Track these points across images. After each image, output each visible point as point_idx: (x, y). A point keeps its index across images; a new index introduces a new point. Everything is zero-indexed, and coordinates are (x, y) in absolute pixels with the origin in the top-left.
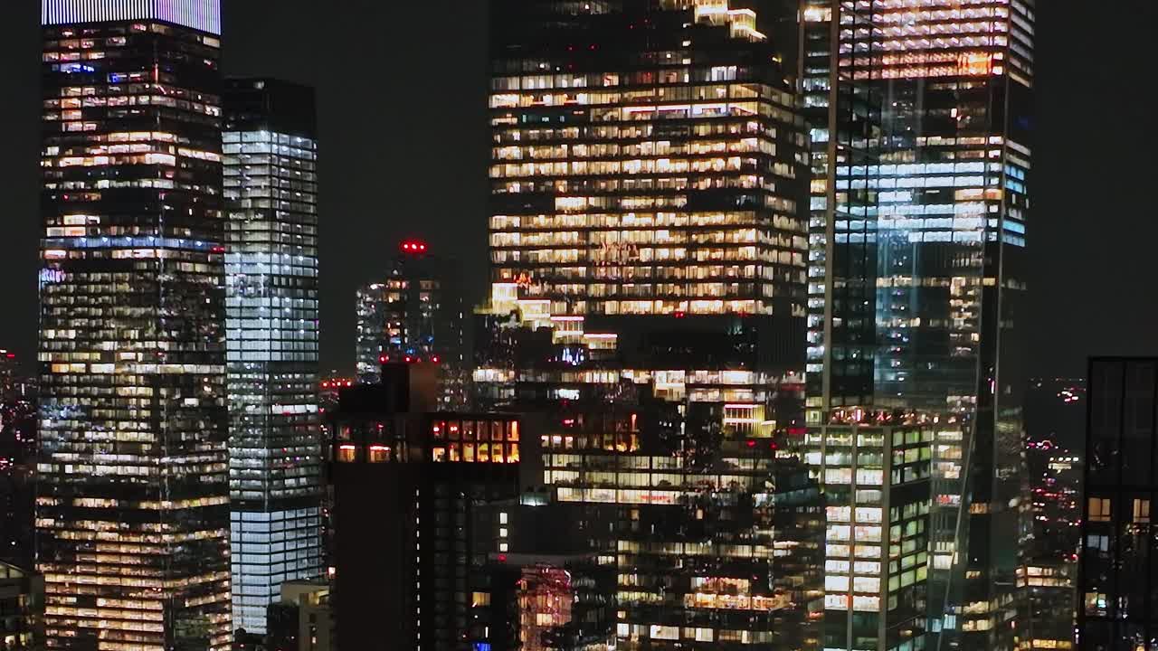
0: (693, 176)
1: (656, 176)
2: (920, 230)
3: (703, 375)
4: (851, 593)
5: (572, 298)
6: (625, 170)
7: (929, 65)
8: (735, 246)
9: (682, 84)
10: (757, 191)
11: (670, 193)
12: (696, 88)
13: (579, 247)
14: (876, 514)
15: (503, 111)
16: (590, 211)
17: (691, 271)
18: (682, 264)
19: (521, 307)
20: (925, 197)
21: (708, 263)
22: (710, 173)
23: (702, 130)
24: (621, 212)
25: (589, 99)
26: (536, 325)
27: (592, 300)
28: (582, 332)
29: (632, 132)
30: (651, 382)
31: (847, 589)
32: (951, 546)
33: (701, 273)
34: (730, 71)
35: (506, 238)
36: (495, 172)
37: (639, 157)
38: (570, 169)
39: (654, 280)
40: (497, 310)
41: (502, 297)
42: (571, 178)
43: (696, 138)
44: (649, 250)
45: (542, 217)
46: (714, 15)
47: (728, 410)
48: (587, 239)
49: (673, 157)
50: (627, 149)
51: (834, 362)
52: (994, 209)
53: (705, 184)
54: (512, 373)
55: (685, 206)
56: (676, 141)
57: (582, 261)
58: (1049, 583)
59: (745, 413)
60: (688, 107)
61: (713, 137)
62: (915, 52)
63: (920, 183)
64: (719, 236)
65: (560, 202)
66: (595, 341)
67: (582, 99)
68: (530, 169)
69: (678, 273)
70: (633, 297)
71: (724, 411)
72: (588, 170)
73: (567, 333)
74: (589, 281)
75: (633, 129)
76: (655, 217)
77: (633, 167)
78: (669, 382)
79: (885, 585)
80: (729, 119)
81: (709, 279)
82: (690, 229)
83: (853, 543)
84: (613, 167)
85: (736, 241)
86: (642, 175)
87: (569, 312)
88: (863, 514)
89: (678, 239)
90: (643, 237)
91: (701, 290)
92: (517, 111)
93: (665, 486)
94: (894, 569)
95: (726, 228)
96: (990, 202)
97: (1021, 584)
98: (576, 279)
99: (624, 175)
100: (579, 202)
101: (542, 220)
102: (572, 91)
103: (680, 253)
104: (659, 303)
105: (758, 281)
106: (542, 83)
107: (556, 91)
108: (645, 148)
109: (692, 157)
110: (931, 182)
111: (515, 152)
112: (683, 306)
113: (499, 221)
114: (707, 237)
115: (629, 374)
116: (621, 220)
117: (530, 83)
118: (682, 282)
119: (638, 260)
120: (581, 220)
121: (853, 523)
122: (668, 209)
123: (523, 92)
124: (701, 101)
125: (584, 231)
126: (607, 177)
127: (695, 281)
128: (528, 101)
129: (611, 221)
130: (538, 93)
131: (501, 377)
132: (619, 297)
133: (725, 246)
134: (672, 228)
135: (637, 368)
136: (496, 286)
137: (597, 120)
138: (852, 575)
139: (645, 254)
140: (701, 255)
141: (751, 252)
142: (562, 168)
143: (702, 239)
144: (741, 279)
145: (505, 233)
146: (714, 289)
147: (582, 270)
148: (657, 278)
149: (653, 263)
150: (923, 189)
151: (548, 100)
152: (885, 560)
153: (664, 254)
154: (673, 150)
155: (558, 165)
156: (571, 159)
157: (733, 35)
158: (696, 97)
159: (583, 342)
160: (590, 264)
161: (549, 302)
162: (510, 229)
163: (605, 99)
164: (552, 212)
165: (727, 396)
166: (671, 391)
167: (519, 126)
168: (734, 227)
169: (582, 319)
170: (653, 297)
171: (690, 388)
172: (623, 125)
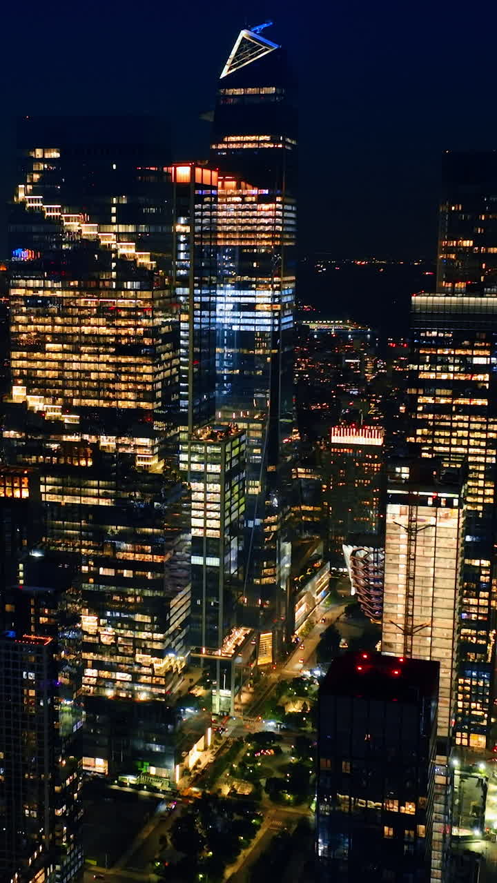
0: (118, 337)
1: (99, 336)
2: (238, 324)
3: (126, 440)
4: (205, 528)
5: (56, 397)
6: (82, 331)
7: (241, 240)
8: (141, 374)
9: (111, 289)
10: (153, 346)
11: (107, 345)
12: (119, 292)
13: (58, 370)
14: (218, 487)
15: (17, 297)
16: (64, 351)
17: (117, 386)
18: (114, 381)
19: (29, 400)
20: (240, 307)
21: (127, 382)
22: (127, 336)
23: (123, 314)
24: (81, 353)
25: (62, 294)
26: (36, 409)
27: (65, 398)
28: (60, 414)
29: (86, 312)
30: (99, 442)
31: (203, 526)
32: (258, 483)
33: (123, 387)
34: (136, 285)
35: (20, 363)
36: (13, 329)
37: (89, 325)
38: (53, 329)
39: (98, 389)
40: (15, 400)
41: (18, 393)
42: (53, 334)
43: (119, 317)
44: (96, 374)
45: (38, 353)
46: (128, 254)
47: (139, 457)
48: (63, 366)
49: (108, 327)
50: (83, 321)
51: (194, 407)
52: (276, 314)
53: (124, 342)
54: (24, 434)
55: (115, 352)
56: (108, 319)
57: (60, 378)
58: (309, 477)
59: (148, 459)
60: (115, 301)
61: (128, 317)
62: (234, 232)
63: (238, 300)
64: (132, 369)
65: (48, 346)
66: (68, 419)
67: (59, 294)
68: (31, 328)
69: (111, 386)
70: (88, 397)
71: (137, 458)
72: (63, 330)
73: (53, 414)
74: (64, 387)
75: (86, 310)
76: (99, 357)
77: (86, 330)
78: (107, 442)
79: (222, 523)
80: (136, 309)
81: (128, 390)
82: (118, 364)
83: (206, 502)
84: (76, 329)
85: (142, 371)
86: (91, 335)
87: (54, 403)
88: (210, 487)
89: (110, 369)
90: (92, 366)
91: (123, 395)
92: (25, 298)
93: (105, 496)
94: (227, 514)
95: (136, 365)
96: (274, 312)
97: (294, 477)
98: (58, 387)
99: (81, 334)
100: (58, 346)
101: (38, 355)
102: (53, 289)
103: (112, 376)
104: (102, 401)
105: (154, 391)
106: (38, 283)
107: (45, 289)
108: (92, 321)
109: (117, 327)
110: (243, 300)
111: (23, 319)
112: (114, 403)
113: (15, 355)
114: (126, 368)
115: (86, 437)
116: (80, 357)
117: (31, 283)
118: (114, 391)
119: (90, 379)
120: (60, 356)
121: (206, 492)
122: (105, 353)
123: (27, 288)
124: (122, 298)
125: (61, 362)
126: (74, 335)
127: (120, 391)
128: (30, 293)
129: (75, 357)
130: (36, 289)
131: (18, 436)
132: (81, 397)
133: (135, 374)
134: (108, 363)
135: (90, 434)
136: (14, 387)
137: (68, 305)
138: (206, 518)
139: (93, 376)
140: (123, 378)
141: (149, 378)
142: (49, 328)
143: (123, 369)
144: (144, 391)
145: (18, 361)
146: (130, 395)
147: (60, 382)
148: (101, 387)
149: (98, 381)
150: (240, 303)
151: (41, 293)
152: (222, 511)
153: (103, 376)
154: (108, 323)
155: (47, 327)
156: (54, 324)
157: (138, 266)
158: (119, 296)
159: (61, 420)
160: (65, 380)
161: (43, 397)
162: (21, 359)
163: (71, 294)
164: (44, 351)
165: (138, 451)
166: (109, 446)
167: (26, 305)
168: (141, 365)
169: (61, 407)
170: (99, 398)
171: (118, 445)
172: (81, 308)
